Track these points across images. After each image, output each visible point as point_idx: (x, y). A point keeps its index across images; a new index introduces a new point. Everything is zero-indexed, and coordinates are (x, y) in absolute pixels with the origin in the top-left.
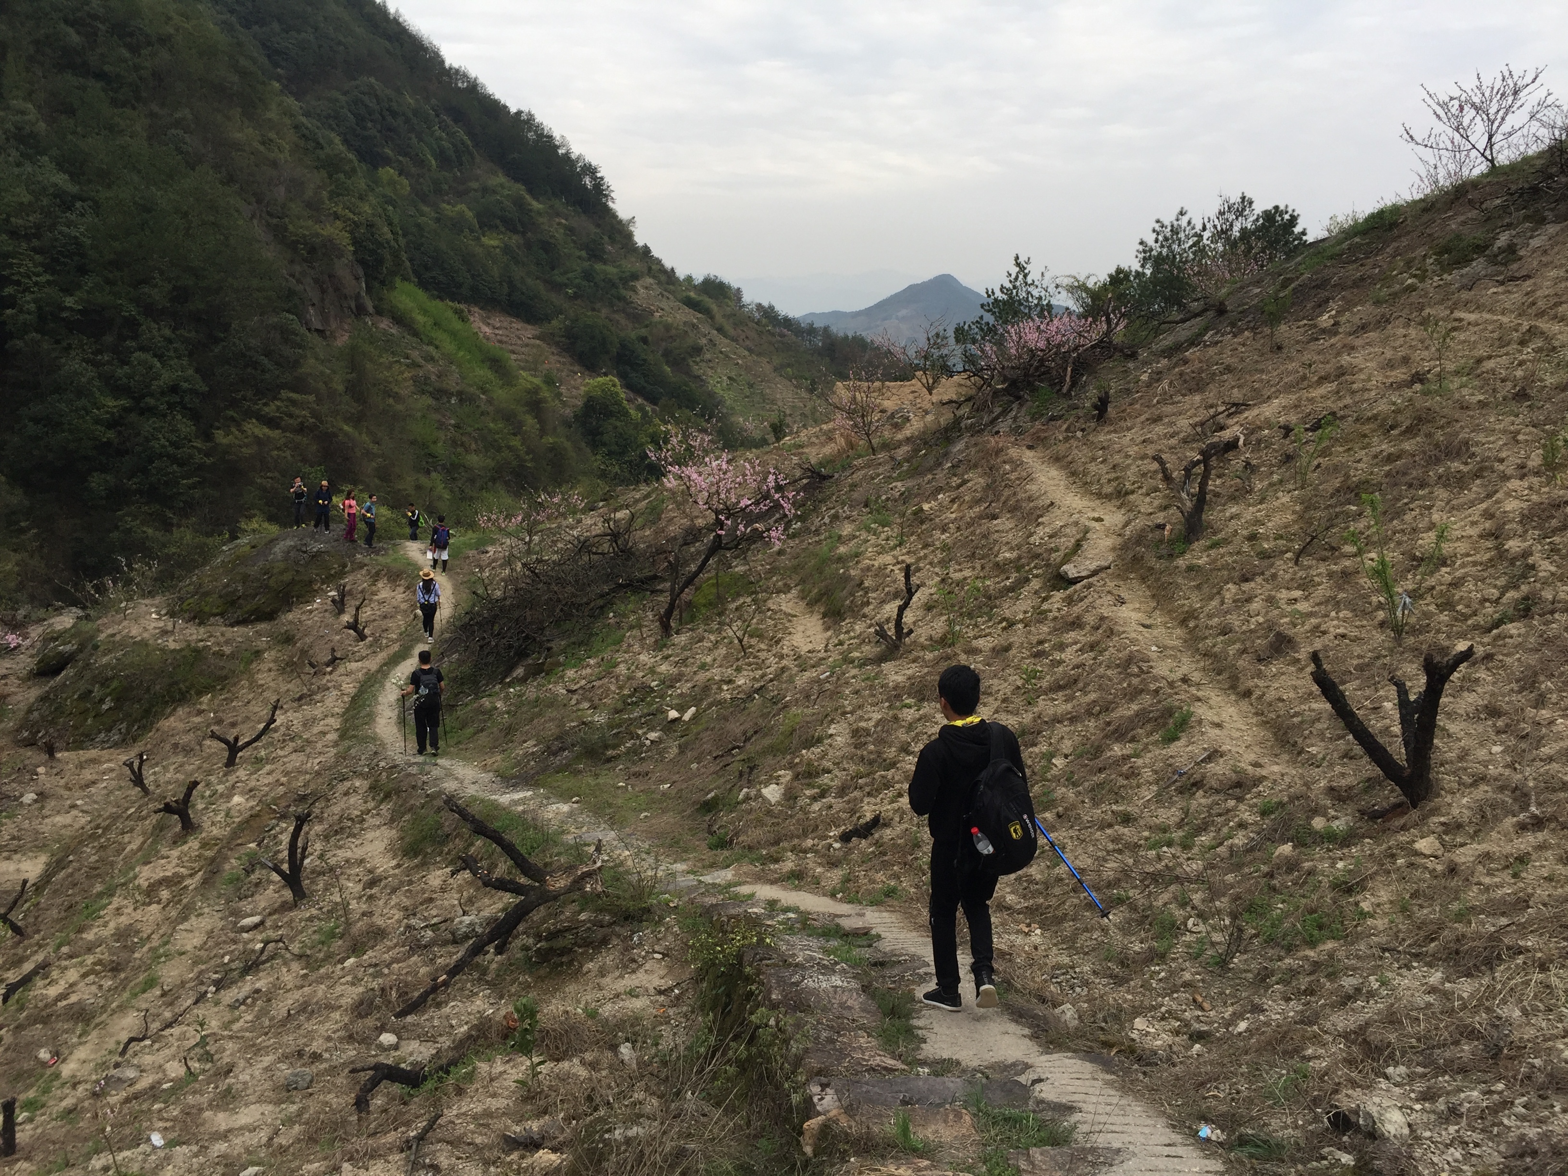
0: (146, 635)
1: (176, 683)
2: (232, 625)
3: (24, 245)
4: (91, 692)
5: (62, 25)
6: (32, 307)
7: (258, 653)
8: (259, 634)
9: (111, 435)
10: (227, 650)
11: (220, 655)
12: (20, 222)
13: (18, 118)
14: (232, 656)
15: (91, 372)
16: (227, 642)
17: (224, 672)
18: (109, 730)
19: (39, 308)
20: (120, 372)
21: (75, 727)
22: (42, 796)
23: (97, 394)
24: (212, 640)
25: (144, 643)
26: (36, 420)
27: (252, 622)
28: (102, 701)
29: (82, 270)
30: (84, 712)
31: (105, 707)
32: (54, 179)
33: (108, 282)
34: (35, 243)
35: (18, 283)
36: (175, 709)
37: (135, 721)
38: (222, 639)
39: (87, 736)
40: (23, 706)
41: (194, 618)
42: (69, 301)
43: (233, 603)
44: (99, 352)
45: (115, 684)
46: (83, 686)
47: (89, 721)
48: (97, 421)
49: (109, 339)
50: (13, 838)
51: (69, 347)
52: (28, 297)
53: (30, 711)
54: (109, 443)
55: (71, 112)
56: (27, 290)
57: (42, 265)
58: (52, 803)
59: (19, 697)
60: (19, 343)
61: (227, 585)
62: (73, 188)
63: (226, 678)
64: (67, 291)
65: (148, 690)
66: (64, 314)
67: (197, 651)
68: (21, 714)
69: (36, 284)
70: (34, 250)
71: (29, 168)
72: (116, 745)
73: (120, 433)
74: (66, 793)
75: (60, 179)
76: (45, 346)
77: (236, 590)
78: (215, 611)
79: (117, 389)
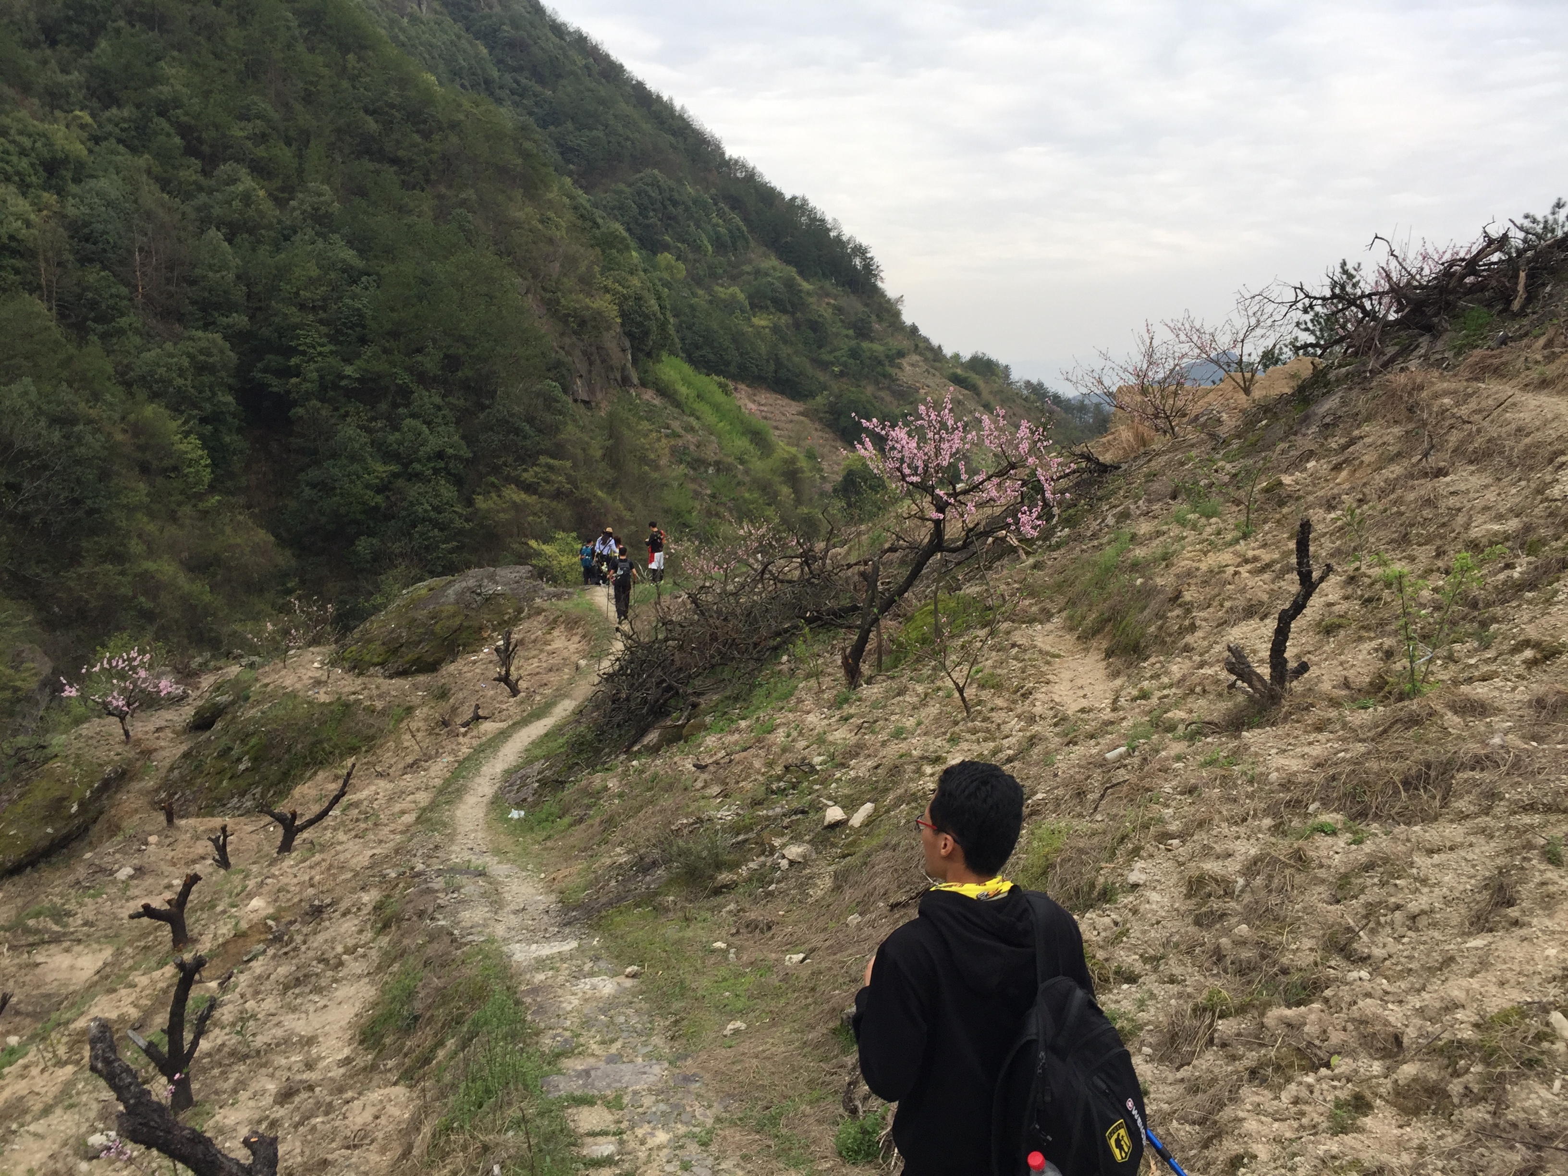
0: (298, 686)
1: (320, 742)
2: (391, 677)
3: (311, 317)
4: (230, 749)
5: (362, 113)
6: (315, 375)
7: (410, 710)
8: (415, 687)
9: (379, 499)
10: (379, 705)
11: (371, 710)
12: (308, 294)
13: (315, 199)
14: (383, 713)
15: (365, 438)
16: (380, 696)
17: (371, 732)
18: (242, 795)
19: (322, 377)
20: (391, 438)
21: (210, 789)
22: (140, 871)
23: (369, 460)
24: (366, 692)
25: (294, 695)
26: (313, 486)
27: (413, 674)
28: (239, 760)
29: (363, 341)
30: (221, 772)
31: (242, 767)
32: (342, 255)
33: (385, 351)
34: (322, 315)
35: (304, 353)
36: (315, 773)
37: (271, 785)
38: (375, 692)
39: (219, 800)
40: (167, 763)
41: (355, 668)
42: (349, 370)
43: (395, 651)
44: (374, 419)
45: (253, 741)
46: (225, 741)
47: (225, 783)
48: (367, 486)
49: (383, 406)
50: (85, 924)
51: (347, 414)
52: (313, 366)
53: (171, 769)
54: (377, 508)
55: (362, 193)
56: (312, 359)
57: (327, 335)
58: (149, 881)
59: (166, 753)
60: (300, 411)
61: (393, 630)
62: (358, 263)
63: (373, 738)
64: (348, 361)
65: (289, 750)
66: (343, 383)
67: (347, 705)
68: (163, 773)
69: (320, 354)
70: (321, 322)
71: (320, 244)
72: (248, 813)
73: (388, 497)
74: (167, 869)
75: (349, 255)
76: (324, 413)
77: (400, 636)
78: (376, 660)
79: (388, 455)
